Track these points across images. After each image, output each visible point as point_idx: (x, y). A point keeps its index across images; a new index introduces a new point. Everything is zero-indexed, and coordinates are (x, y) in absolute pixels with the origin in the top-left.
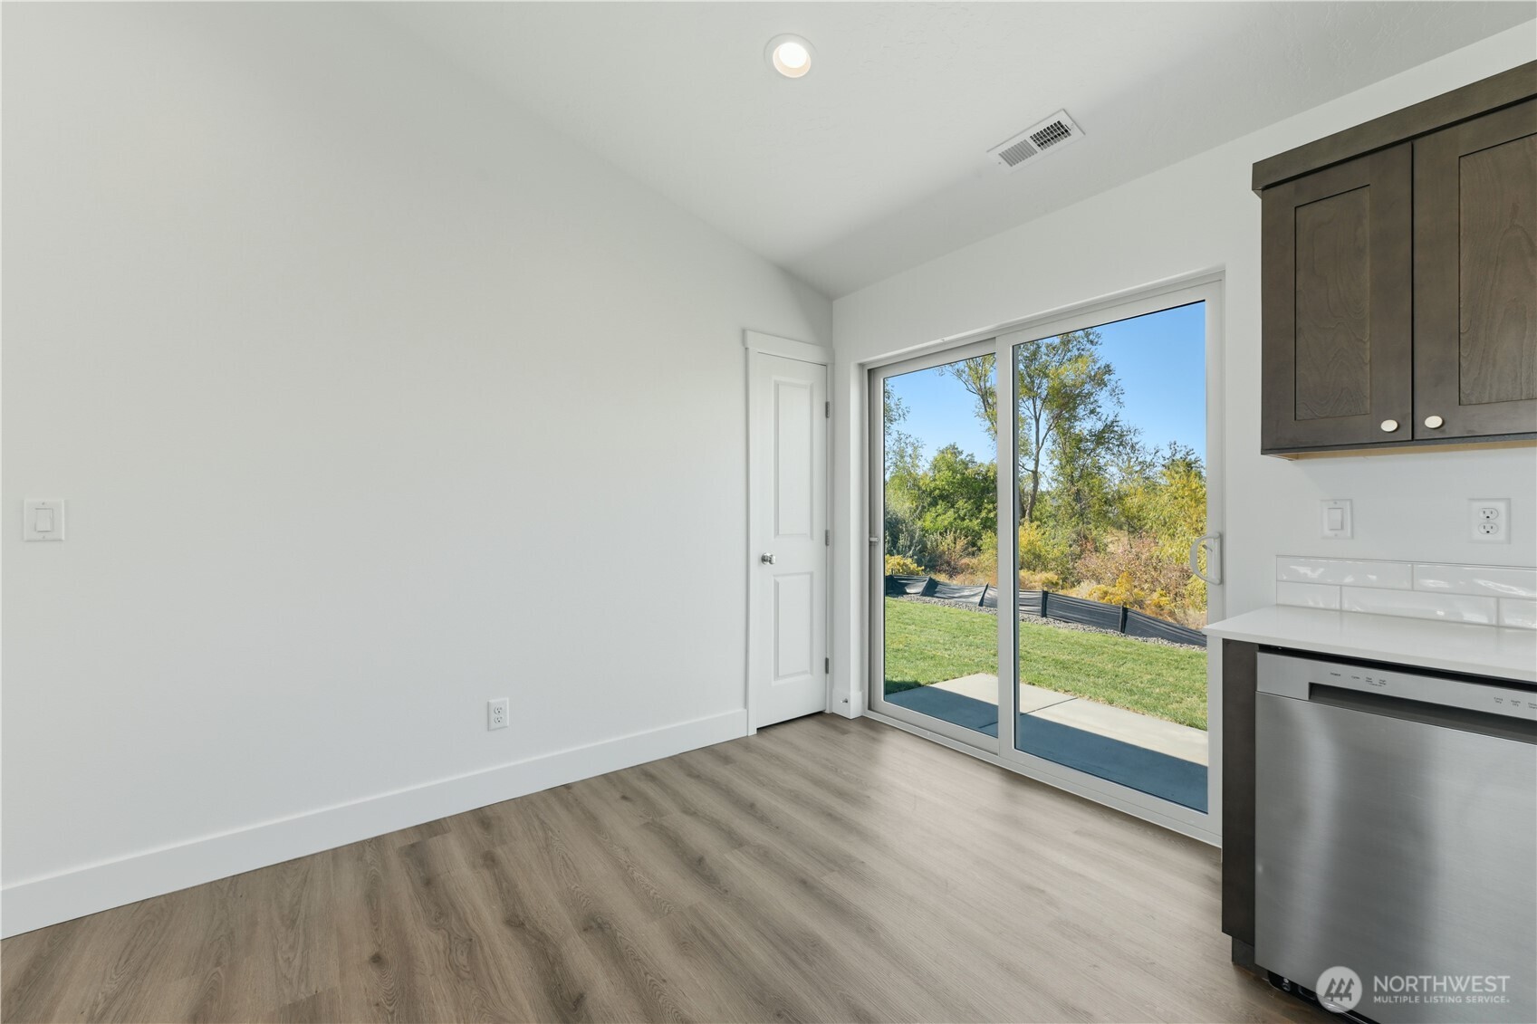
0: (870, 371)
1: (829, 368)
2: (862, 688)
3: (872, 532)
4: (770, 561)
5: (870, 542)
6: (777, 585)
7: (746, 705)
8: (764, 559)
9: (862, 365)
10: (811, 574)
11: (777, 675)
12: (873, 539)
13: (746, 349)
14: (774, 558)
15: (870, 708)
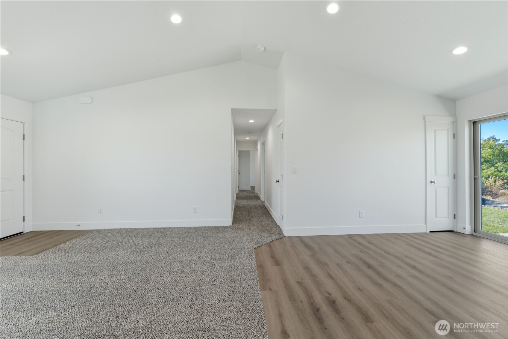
0: (473, 122)
1: (455, 123)
2: (471, 224)
3: (475, 174)
4: (434, 183)
5: (474, 178)
6: (436, 190)
7: (426, 223)
8: (431, 182)
9: (470, 121)
10: (448, 187)
11: (436, 217)
12: (475, 177)
13: (425, 121)
14: (436, 182)
15: (474, 232)
